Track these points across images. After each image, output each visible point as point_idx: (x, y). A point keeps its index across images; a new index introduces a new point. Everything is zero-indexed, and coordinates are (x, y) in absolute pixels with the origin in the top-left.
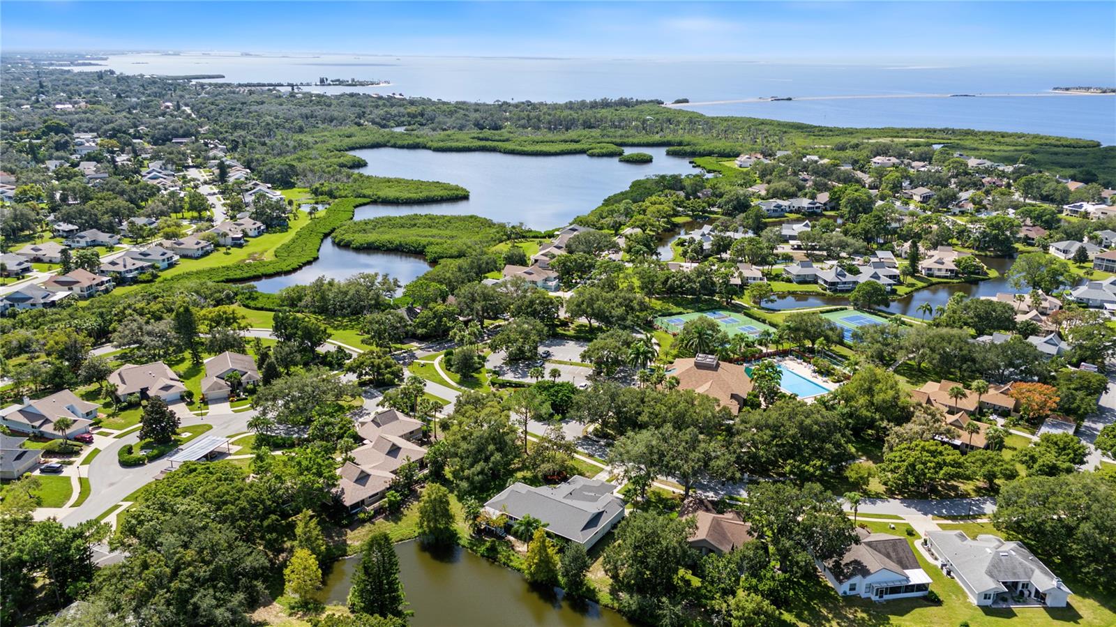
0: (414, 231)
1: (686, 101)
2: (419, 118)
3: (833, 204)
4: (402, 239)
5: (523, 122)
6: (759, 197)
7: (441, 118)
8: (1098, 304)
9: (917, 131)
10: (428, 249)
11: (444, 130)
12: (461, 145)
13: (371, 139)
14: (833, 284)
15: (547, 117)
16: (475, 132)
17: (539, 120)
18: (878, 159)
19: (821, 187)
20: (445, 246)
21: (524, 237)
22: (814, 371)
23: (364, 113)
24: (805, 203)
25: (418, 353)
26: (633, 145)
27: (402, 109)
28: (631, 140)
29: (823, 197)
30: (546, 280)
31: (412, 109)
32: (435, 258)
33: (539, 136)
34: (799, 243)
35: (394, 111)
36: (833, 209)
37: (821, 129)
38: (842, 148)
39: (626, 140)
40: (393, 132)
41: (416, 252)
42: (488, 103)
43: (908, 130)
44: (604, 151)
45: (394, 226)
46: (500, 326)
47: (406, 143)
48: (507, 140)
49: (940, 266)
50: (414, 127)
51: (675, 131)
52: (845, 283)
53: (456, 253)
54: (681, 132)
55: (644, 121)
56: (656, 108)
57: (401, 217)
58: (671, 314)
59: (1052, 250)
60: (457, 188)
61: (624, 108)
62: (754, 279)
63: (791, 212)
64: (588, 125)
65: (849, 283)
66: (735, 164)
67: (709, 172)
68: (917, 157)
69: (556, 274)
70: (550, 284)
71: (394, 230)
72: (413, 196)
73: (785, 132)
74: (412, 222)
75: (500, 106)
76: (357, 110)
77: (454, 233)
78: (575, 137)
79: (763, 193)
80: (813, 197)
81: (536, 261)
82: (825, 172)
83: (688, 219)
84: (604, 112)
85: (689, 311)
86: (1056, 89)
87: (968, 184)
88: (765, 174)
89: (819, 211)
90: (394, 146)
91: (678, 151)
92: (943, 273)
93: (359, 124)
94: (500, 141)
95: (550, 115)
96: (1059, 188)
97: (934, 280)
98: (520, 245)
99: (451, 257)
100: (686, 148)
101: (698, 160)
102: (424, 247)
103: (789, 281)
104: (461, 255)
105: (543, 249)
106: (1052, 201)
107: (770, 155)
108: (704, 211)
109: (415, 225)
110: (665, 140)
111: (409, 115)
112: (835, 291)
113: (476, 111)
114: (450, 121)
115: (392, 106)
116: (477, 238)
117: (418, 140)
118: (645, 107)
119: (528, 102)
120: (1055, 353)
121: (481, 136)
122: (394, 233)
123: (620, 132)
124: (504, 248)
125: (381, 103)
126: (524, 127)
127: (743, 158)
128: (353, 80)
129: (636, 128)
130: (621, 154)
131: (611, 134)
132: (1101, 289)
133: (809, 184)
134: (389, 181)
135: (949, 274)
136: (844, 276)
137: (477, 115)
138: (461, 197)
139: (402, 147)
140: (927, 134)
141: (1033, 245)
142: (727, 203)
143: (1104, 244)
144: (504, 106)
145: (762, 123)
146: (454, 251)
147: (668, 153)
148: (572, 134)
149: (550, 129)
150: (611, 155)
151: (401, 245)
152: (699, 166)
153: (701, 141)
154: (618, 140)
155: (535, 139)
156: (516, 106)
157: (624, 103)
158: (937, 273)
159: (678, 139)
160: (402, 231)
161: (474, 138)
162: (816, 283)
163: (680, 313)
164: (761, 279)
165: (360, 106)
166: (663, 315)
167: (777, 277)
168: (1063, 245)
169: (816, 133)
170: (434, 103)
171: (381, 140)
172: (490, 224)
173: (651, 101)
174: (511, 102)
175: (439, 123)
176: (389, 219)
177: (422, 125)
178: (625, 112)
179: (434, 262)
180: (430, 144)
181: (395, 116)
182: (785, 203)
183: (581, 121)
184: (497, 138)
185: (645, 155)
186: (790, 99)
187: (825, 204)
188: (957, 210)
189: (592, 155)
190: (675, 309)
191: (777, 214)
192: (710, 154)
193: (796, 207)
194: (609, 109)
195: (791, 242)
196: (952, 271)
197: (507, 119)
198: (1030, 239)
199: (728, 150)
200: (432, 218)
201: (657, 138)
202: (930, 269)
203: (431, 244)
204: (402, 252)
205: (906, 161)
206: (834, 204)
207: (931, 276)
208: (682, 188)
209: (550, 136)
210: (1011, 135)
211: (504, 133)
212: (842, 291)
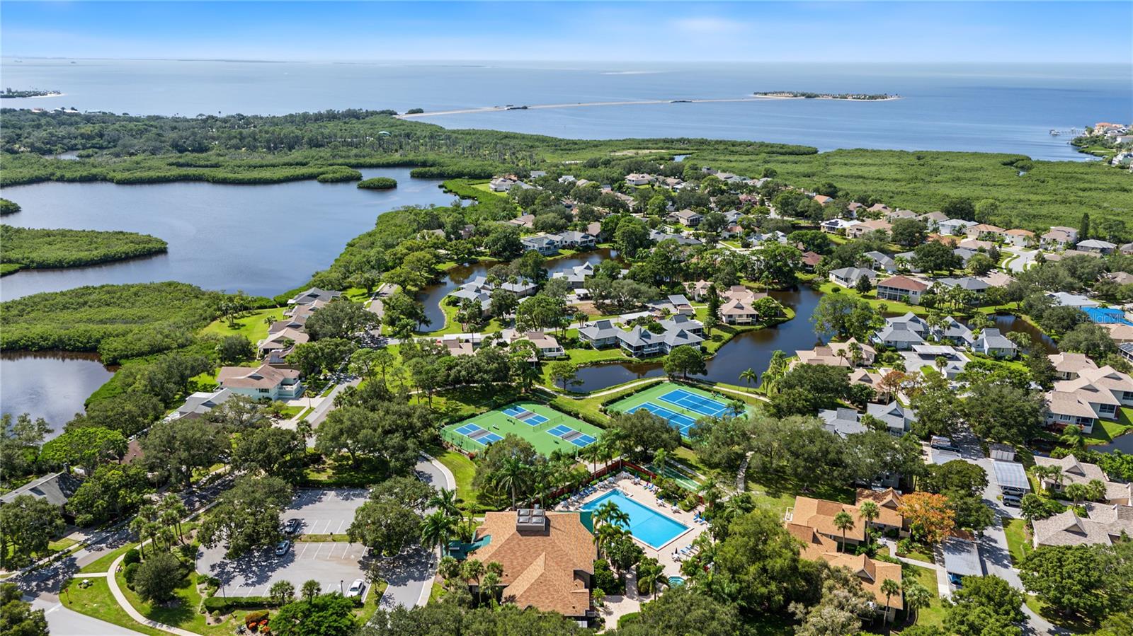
0: (84, 313)
1: (420, 111)
2: (97, 140)
3: (605, 235)
4: (63, 332)
5: (233, 142)
6: (528, 231)
7: (127, 140)
8: (905, 346)
9: (656, 141)
10: (104, 345)
11: (131, 154)
12: (153, 174)
13: (26, 173)
14: (638, 348)
15: (263, 135)
16: (174, 156)
17: (255, 140)
18: (632, 177)
19: (587, 216)
20: (130, 337)
21: (246, 309)
22: (661, 497)
23: (19, 136)
24: (577, 236)
25: (82, 556)
26: (371, 166)
27: (73, 130)
28: (368, 160)
29: (595, 228)
30: (283, 383)
31: (87, 129)
32: (115, 358)
33: (255, 159)
34: (585, 291)
35: (62, 131)
36: (605, 241)
37: (568, 142)
38: (593, 165)
39: (362, 160)
40: (59, 161)
41: (85, 349)
42: (189, 117)
43: (648, 141)
44: (338, 175)
45: (52, 308)
46: (219, 476)
47: (78, 174)
48: (216, 166)
49: (739, 312)
50: (90, 152)
51: (416, 148)
52: (650, 346)
53: (146, 348)
54: (422, 148)
55: (380, 138)
56: (389, 119)
57: (63, 294)
58: (462, 419)
59: (832, 278)
60: (149, 239)
61: (354, 121)
62: (550, 350)
63: (564, 248)
64: (315, 144)
65: (654, 345)
66: (488, 187)
67: (463, 198)
68: (668, 173)
69: (296, 373)
70: (288, 388)
71: (52, 315)
72: (84, 255)
73: (532, 147)
74: (80, 299)
75: (205, 121)
76: (9, 132)
77: (145, 311)
78: (300, 159)
79: (530, 225)
80: (584, 229)
81: (266, 351)
82: (589, 197)
83: (453, 264)
84: (330, 127)
85: (483, 409)
86: (756, 94)
87: (728, 203)
88: (527, 201)
89: (593, 244)
90: (61, 179)
91: (425, 172)
92: (744, 319)
93: (12, 152)
94: (207, 166)
95: (267, 132)
96: (812, 204)
97: (739, 328)
98: (241, 321)
99: (140, 354)
100: (432, 169)
101: (450, 184)
102: (98, 341)
103: (588, 347)
104: (156, 350)
105: (274, 331)
106: (807, 217)
107: (525, 177)
108: (470, 253)
109: (85, 303)
110: (406, 159)
111: (82, 136)
112: (642, 356)
113: (174, 128)
114: (138, 143)
115: (61, 124)
116: (178, 318)
117: (94, 171)
118: (377, 119)
119: (238, 115)
120: (902, 426)
121: (181, 161)
122: (52, 320)
123: (354, 151)
124: (220, 330)
125: (43, 121)
126: (237, 148)
127: (497, 181)
128: (9, 91)
129: (372, 145)
130: (359, 178)
131: (343, 154)
132: (906, 329)
133: (575, 212)
134: (48, 234)
135: (750, 320)
136: (648, 337)
137: (174, 135)
138: (153, 251)
139: (72, 181)
140: (667, 145)
141: (813, 272)
142: (495, 242)
143: (874, 266)
144: (209, 121)
145: (507, 136)
146: (143, 345)
147: (413, 176)
148: (296, 155)
149: (269, 148)
150: (346, 180)
151: (61, 340)
152: (451, 191)
153: (447, 161)
154: (353, 161)
155: (252, 162)
156: (225, 121)
157: (354, 115)
158: (740, 320)
159: (421, 158)
160: (65, 316)
161: (171, 164)
162: (618, 346)
163: (473, 416)
164: (558, 350)
165: (14, 126)
166: (452, 422)
167: (572, 344)
168: (843, 272)
169: (563, 147)
170: (118, 119)
171: (42, 172)
172: (197, 294)
173: (383, 112)
174: (218, 116)
175: (125, 146)
176: (45, 298)
177: (101, 148)
178: (356, 125)
179: (113, 364)
180: (112, 174)
181: (63, 138)
182: (557, 238)
183: (306, 139)
184: (202, 163)
185: (387, 180)
186: (525, 108)
187: (597, 236)
188: (726, 234)
189: (324, 181)
190: (466, 409)
191: (550, 252)
192: (459, 175)
193: (569, 241)
194: (336, 122)
195: (578, 291)
196: (752, 316)
197: (214, 138)
198: (807, 266)
199: (478, 170)
200: (110, 290)
201: (397, 157)
202: (730, 316)
203: (106, 335)
204: (64, 350)
205: (661, 178)
206: (607, 234)
207: (733, 323)
208: (441, 226)
209: (270, 158)
210: (740, 144)
211: (212, 156)
212: (649, 356)
